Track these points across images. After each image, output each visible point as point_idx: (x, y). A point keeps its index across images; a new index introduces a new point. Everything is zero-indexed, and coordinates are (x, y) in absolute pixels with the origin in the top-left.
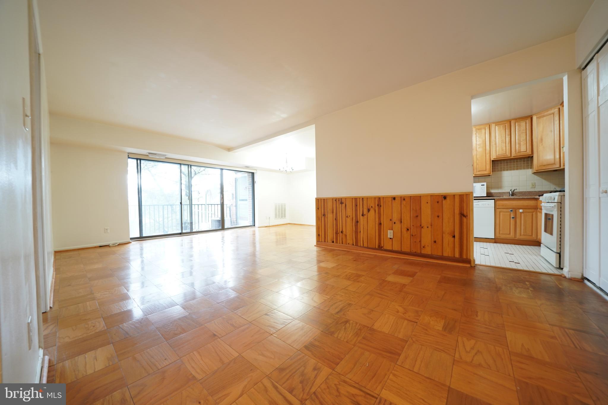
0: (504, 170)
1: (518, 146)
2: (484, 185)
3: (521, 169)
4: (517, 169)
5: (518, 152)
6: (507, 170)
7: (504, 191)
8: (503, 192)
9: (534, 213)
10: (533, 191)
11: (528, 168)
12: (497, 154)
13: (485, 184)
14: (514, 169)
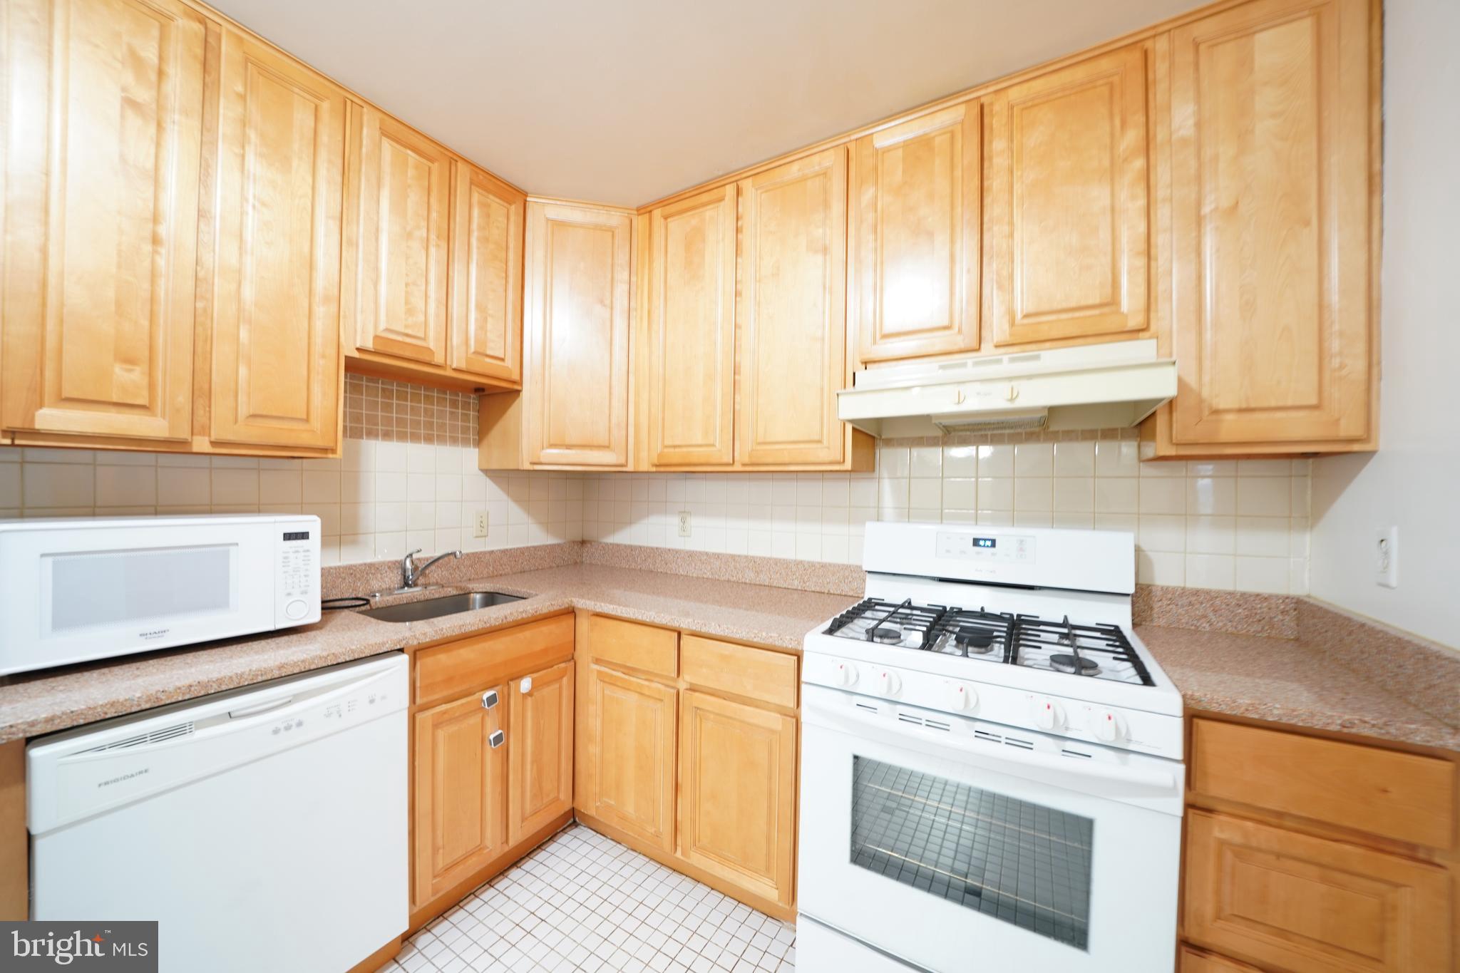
0: (372, 434)
1: (476, 320)
2: (304, 536)
3: (442, 440)
4: (429, 439)
5: (474, 353)
6: (387, 435)
7: (369, 561)
8: (371, 565)
9: (565, 680)
10: (485, 553)
11: (466, 442)
12: (382, 326)
13: (311, 524)
14: (415, 438)
